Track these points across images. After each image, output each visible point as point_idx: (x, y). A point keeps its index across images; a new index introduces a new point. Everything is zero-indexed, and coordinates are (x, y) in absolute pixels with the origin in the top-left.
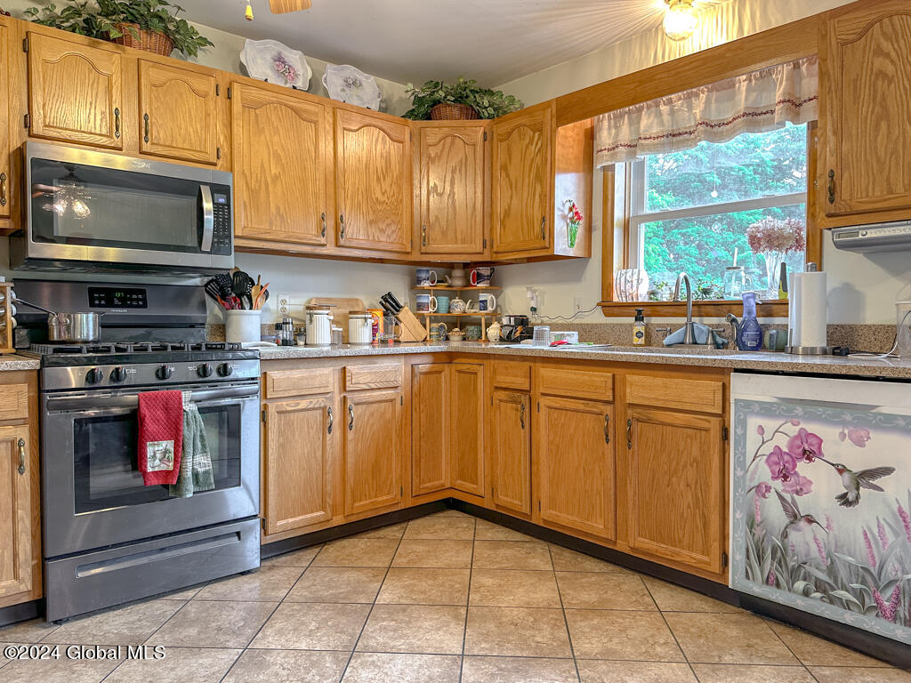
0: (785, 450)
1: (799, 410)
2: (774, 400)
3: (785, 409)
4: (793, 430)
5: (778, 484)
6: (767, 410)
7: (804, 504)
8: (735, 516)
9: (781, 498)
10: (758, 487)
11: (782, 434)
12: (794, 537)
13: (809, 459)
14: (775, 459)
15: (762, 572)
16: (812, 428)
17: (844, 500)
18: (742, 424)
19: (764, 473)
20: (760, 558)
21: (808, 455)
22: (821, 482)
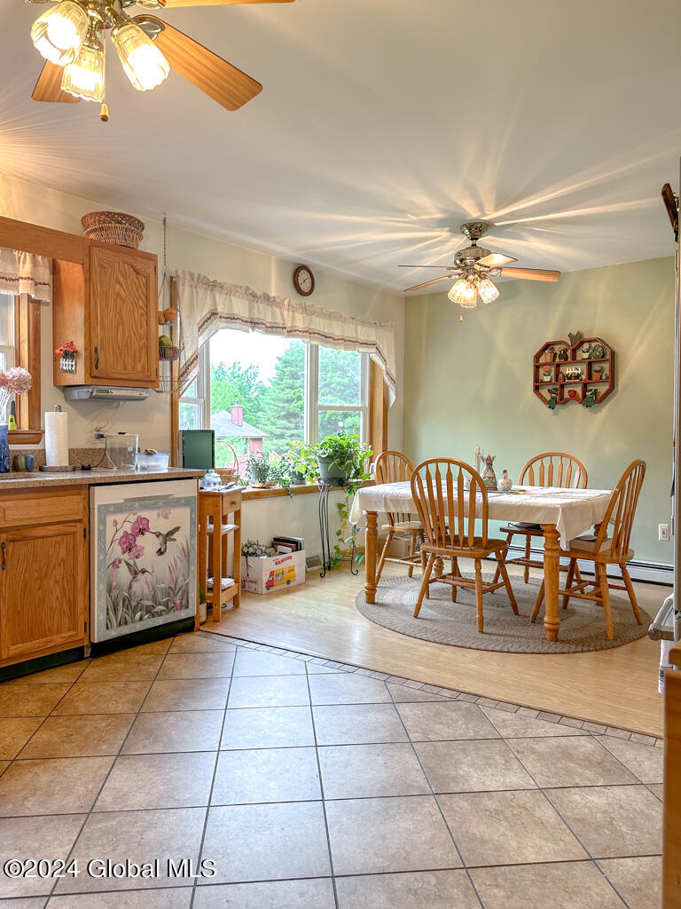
0: (130, 532)
1: (137, 505)
2: (122, 501)
3: (130, 504)
4: (133, 518)
5: (126, 556)
6: (118, 509)
7: (140, 564)
8: (99, 589)
9: (128, 564)
10: (114, 562)
11: (126, 522)
12: (136, 586)
13: (143, 534)
14: (124, 540)
15: (116, 619)
16: (144, 514)
17: (160, 552)
18: (103, 521)
19: (117, 552)
20: (115, 610)
21: (142, 532)
22: (148, 543)
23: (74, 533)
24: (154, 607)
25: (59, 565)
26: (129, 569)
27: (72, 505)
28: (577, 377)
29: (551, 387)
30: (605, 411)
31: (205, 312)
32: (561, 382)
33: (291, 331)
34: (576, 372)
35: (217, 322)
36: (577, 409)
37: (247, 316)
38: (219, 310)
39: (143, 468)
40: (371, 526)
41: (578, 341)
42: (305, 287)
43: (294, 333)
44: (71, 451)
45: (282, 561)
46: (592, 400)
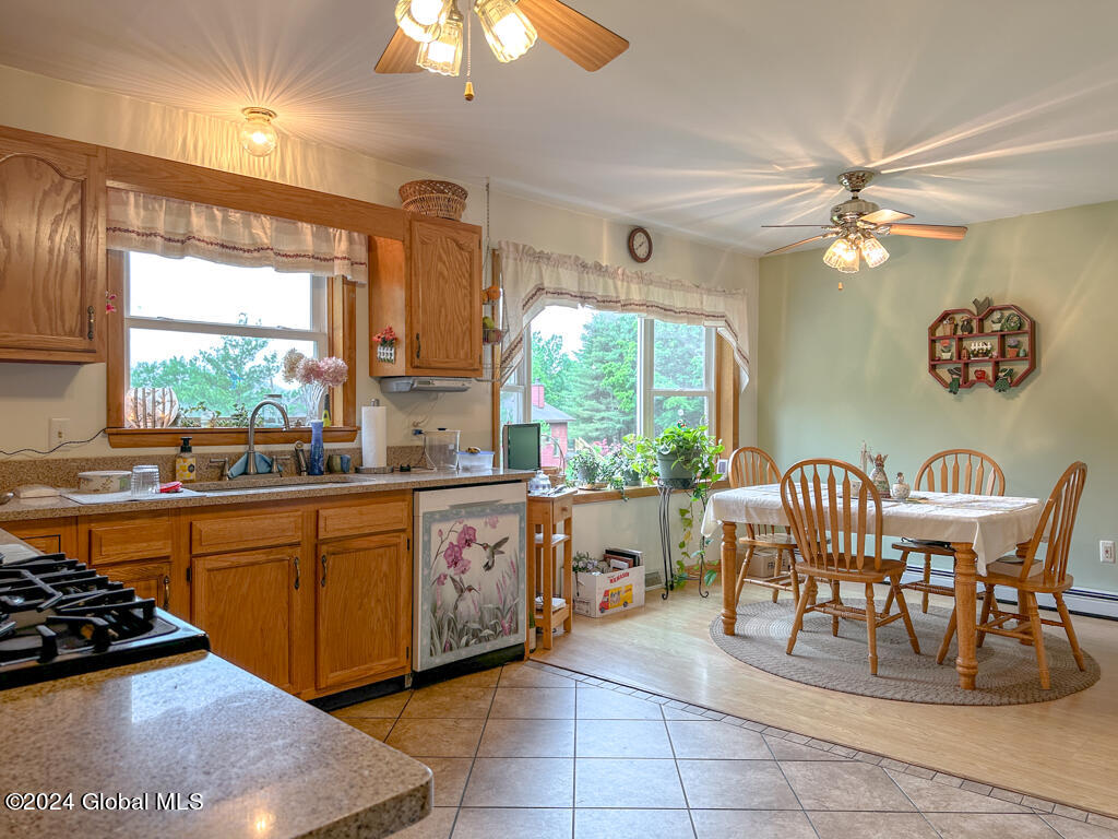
0: (455, 543)
1: (463, 511)
2: (448, 508)
3: (457, 511)
4: (459, 528)
5: (451, 571)
6: (444, 516)
7: (467, 580)
8: (423, 608)
9: (453, 580)
10: (439, 578)
11: (450, 532)
12: (462, 606)
13: (469, 545)
14: (449, 552)
15: (441, 644)
16: (470, 523)
17: (488, 567)
18: (428, 531)
19: (442, 565)
20: (440, 634)
21: (468, 543)
22: (474, 556)
23: (396, 545)
24: (481, 631)
25: (381, 581)
26: (456, 588)
27: (394, 512)
28: (986, 353)
29: (952, 367)
30: (1024, 395)
31: (530, 288)
32: (964, 359)
33: (624, 305)
34: (985, 347)
35: (543, 298)
36: (986, 394)
37: (576, 289)
38: (546, 284)
39: (466, 469)
40: (729, 540)
41: (986, 310)
42: (641, 252)
43: (630, 307)
44: (388, 448)
45: (618, 578)
46: (1005, 382)
